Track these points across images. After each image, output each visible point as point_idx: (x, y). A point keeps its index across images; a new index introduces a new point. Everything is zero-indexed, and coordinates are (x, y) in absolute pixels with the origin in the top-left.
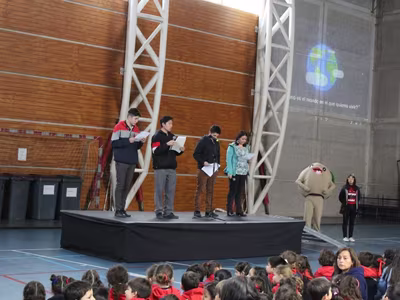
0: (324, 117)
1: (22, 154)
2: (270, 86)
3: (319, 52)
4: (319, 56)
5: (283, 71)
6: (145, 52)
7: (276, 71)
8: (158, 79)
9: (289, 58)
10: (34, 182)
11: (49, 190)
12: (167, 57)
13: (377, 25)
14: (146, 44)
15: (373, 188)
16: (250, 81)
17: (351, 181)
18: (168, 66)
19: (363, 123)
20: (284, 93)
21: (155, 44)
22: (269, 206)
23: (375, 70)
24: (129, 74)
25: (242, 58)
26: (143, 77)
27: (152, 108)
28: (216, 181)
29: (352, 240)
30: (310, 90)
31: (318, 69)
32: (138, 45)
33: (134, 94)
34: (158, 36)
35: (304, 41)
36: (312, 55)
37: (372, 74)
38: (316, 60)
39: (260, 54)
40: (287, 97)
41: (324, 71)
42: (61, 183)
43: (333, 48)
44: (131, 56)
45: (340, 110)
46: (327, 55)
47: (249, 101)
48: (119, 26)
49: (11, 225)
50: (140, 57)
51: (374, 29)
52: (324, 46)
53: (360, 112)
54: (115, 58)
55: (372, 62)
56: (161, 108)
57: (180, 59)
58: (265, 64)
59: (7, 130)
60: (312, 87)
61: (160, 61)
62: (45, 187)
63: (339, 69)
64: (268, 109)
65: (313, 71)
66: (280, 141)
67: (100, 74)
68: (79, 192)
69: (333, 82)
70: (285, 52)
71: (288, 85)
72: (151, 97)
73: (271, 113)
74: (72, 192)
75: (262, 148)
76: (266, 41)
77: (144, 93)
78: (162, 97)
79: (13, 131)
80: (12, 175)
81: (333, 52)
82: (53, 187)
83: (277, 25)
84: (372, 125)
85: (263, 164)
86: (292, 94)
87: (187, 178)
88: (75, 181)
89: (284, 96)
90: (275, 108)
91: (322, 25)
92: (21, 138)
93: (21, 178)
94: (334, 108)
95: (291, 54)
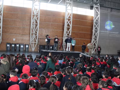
0: (109, 35)
4: (108, 23)
5: (98, 26)
12: (72, 25)
14: (69, 22)
16: (92, 29)
20: (98, 30)
25: (90, 24)
31: (108, 26)
36: (107, 23)
38: (107, 24)
40: (98, 32)
43: (112, 21)
46: (110, 23)
47: (92, 32)
56: (71, 34)
62: (51, 47)
65: (107, 26)
66: (98, 39)
69: (112, 28)
75: (94, 40)
81: (112, 22)
91: (109, 17)
94: (112, 33)
95: (99, 23)
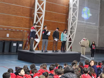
0: (86, 26)
1: (8, 35)
2: (72, 18)
3: (85, 9)
4: (85, 10)
5: (76, 14)
6: (40, 9)
7: (74, 14)
8: (43, 16)
9: (77, 11)
10: (11, 43)
11: (15, 45)
12: (45, 10)
13: (100, 2)
14: (40, 7)
15: (99, 45)
16: (67, 17)
17: (94, 43)
18: (46, 12)
19: (97, 28)
20: (76, 20)
21: (42, 7)
22: (72, 49)
23: (100, 14)
24: (36, 15)
25: (65, 11)
26: (39, 15)
27: (42, 23)
28: (58, 43)
29: (93, 58)
30: (83, 19)
31: (85, 13)
32: (38, 7)
33: (37, 20)
34: (43, 4)
35: (81, 6)
36: (83, 10)
37: (99, 15)
39: (70, 9)
40: (77, 21)
41: (86, 14)
42: (18, 43)
43: (89, 8)
44: (36, 10)
45: (91, 24)
46: (87, 10)
47: (67, 22)
48: (33, 2)
49: (5, 54)
50: (38, 10)
51: (100, 3)
52: (87, 7)
53: (96, 25)
54: (32, 10)
55: (99, 12)
56: (44, 24)
57: (49, 11)
58: (71, 12)
59: (4, 29)
60: (83, 18)
61: (44, 11)
62: (14, 44)
63: (91, 13)
64: (72, 24)
65: (84, 14)
66: (75, 32)
67: (28, 14)
68: (22, 45)
69: (89, 17)
70: (76, 9)
71: (77, 18)
72: (41, 21)
73: (72, 25)
74: (21, 45)
75: (70, 34)
76: (71, 6)
77: (39, 19)
78: (44, 21)
79: (5, 29)
80: (5, 41)
81: (89, 9)
82: (16, 44)
83: (74, 2)
84: (99, 28)
85: (70, 38)
86: (78, 20)
87: (51, 42)
88: (21, 42)
89: (76, 21)
90: (73, 24)
91: (86, 2)
92: (7, 31)
93: (8, 41)
94: (89, 24)
95: (78, 9)
